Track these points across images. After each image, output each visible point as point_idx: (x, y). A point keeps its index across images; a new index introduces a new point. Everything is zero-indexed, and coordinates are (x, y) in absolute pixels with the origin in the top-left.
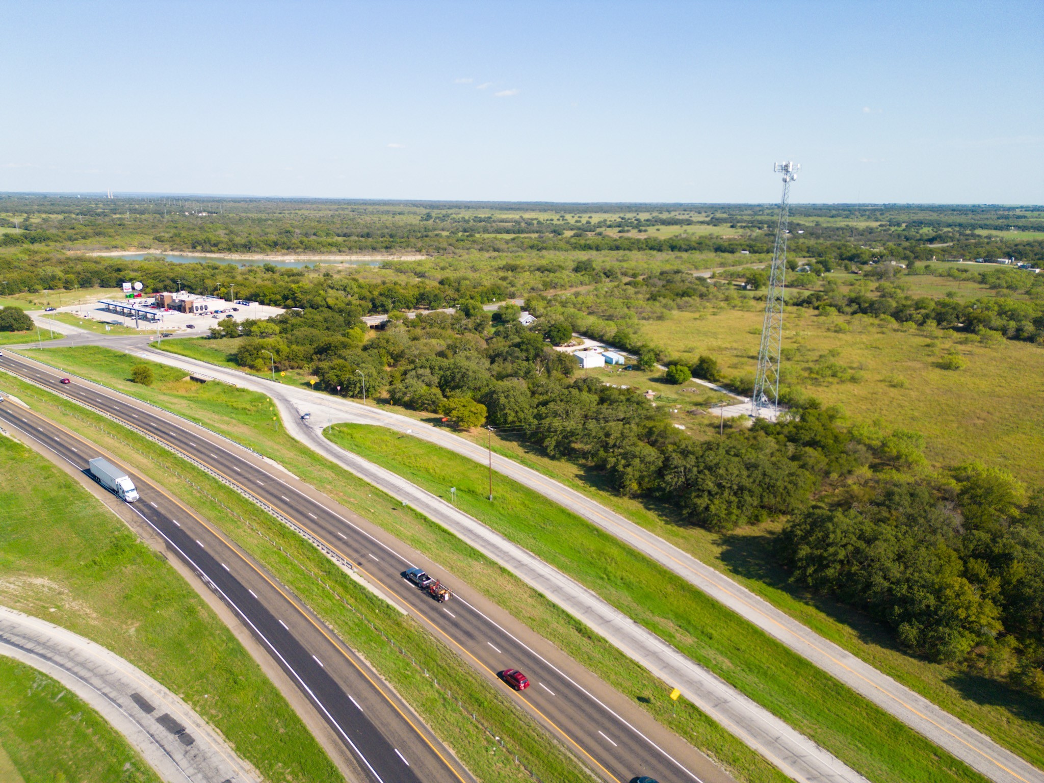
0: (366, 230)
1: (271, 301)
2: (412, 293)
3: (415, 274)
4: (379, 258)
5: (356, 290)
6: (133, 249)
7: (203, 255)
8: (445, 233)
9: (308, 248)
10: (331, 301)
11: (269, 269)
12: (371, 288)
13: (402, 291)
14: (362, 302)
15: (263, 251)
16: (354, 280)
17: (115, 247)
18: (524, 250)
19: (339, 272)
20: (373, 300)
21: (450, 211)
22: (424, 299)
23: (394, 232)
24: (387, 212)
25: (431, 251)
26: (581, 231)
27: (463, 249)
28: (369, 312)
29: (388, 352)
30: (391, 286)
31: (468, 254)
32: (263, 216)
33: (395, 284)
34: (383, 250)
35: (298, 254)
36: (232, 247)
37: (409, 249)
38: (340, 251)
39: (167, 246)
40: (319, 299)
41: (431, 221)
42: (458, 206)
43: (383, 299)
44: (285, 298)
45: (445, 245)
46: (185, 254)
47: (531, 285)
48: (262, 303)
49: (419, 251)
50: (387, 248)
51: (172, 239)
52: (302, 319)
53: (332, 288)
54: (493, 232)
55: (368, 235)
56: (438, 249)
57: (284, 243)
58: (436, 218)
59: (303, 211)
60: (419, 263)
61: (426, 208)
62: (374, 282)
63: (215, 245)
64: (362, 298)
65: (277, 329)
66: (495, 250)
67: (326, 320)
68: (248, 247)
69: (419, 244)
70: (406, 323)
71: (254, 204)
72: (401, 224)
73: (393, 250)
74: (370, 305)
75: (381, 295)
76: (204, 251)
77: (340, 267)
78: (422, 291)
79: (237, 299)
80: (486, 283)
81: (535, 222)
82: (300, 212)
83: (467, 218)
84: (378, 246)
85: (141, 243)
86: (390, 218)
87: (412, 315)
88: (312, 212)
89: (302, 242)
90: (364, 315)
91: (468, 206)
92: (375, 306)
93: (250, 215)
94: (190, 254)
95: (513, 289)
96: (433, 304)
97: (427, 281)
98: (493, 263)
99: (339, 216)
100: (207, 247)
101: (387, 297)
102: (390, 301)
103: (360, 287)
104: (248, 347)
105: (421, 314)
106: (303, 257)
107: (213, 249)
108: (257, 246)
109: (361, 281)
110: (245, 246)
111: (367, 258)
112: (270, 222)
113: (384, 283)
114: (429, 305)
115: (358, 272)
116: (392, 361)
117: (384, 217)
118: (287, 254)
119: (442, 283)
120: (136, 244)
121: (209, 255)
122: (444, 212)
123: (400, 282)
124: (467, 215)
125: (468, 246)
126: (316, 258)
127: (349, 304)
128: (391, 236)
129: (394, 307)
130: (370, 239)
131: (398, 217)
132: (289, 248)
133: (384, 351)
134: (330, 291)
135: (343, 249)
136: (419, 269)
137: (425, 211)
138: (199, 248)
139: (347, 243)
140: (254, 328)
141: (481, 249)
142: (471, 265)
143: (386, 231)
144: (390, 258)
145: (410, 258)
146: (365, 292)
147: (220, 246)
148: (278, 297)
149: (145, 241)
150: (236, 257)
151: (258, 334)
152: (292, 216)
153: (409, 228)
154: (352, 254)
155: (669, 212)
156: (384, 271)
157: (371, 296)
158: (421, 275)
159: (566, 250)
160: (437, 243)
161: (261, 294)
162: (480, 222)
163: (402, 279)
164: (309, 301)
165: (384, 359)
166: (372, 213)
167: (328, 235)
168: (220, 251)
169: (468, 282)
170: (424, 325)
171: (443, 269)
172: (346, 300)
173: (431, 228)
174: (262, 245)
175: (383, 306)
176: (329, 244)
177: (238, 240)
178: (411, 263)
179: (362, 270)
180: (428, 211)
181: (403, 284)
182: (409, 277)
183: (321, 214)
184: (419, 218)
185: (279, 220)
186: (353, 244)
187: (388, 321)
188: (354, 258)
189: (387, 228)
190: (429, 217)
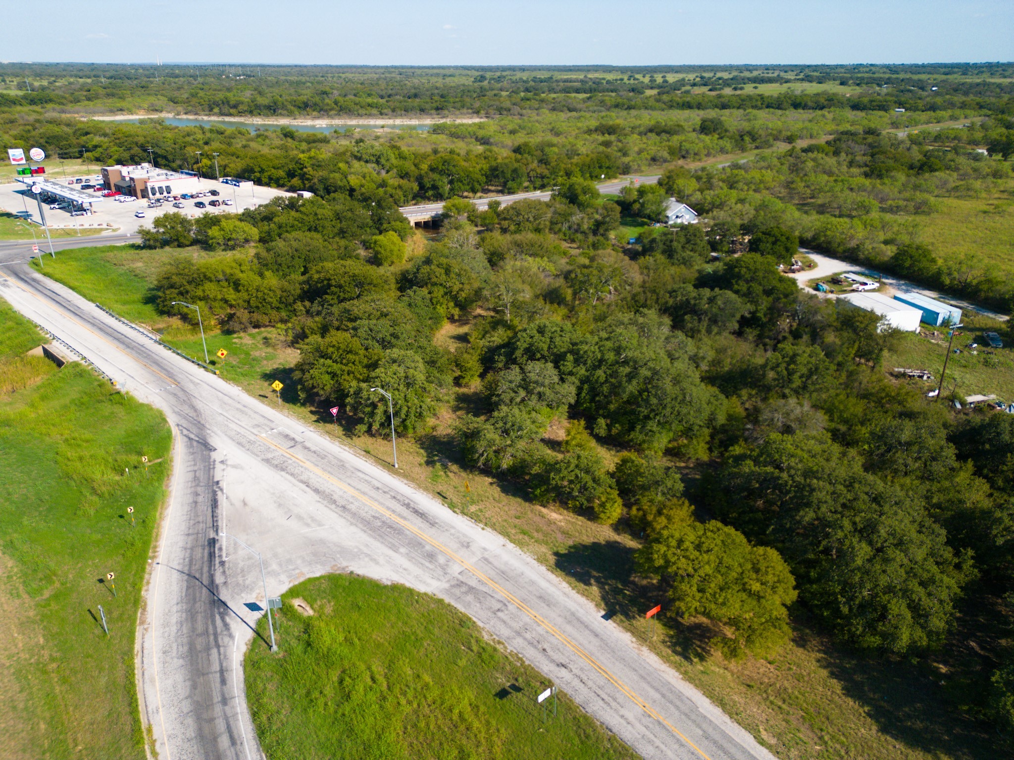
0: (413, 91)
1: (270, 179)
2: (478, 167)
3: (477, 139)
4: (428, 121)
5: (394, 161)
6: (142, 112)
7: (220, 119)
8: (504, 94)
9: (343, 110)
10: (354, 181)
11: (288, 134)
12: (418, 158)
13: (463, 163)
14: (404, 182)
15: (290, 114)
16: (394, 147)
17: (121, 110)
18: (608, 110)
19: (377, 138)
20: (420, 179)
21: (504, 74)
22: (497, 176)
23: (445, 92)
24: (437, 75)
25: (491, 111)
26: (665, 88)
27: (530, 108)
28: (414, 198)
29: (448, 293)
30: (447, 156)
31: (538, 115)
32: (303, 79)
33: (452, 152)
34: (433, 112)
35: (332, 117)
36: (254, 109)
37: (465, 111)
38: (381, 114)
39: (180, 109)
40: (337, 176)
41: (486, 83)
42: (512, 69)
43: (436, 176)
44: (291, 175)
45: (507, 104)
46: (200, 118)
47: (652, 153)
48: (258, 182)
49: (477, 112)
50: (437, 109)
51: (187, 102)
52: (297, 215)
53: (359, 159)
54: (561, 91)
55: (415, 96)
56: (500, 110)
57: (316, 104)
58: (491, 79)
59: (347, 75)
60: (480, 126)
61: (478, 71)
62: (422, 150)
63: (235, 107)
64: (404, 175)
65: (254, 232)
66: (570, 110)
67: (338, 217)
68: (273, 109)
69: (477, 104)
70: (474, 218)
71: (298, 69)
72: (453, 84)
73: (446, 112)
74: (416, 187)
75: (432, 169)
76: (222, 114)
77: (379, 131)
78: (494, 164)
79: (226, 175)
80: (583, 150)
81: (604, 82)
82: (343, 76)
83: (525, 78)
84: (427, 106)
85: (152, 105)
86: (440, 80)
87: (482, 204)
88: (357, 75)
89: (336, 103)
90: (406, 203)
91: (523, 69)
92: (422, 187)
93: (289, 78)
94: (206, 118)
95: (626, 160)
96: (510, 184)
97: (495, 149)
98: (579, 125)
99: (385, 79)
100: (226, 109)
101: (442, 173)
102: (446, 181)
103: (402, 157)
104: (175, 279)
105: (498, 204)
106: (337, 122)
107: (232, 111)
108: (284, 107)
109: (404, 149)
110: (268, 107)
111: (414, 122)
112: (309, 84)
113: (435, 152)
114: (505, 184)
115: (401, 138)
116: (456, 312)
117: (433, 80)
118: (318, 118)
119: (517, 150)
120: (146, 106)
121: (227, 119)
122: (498, 74)
123: (457, 150)
124: (525, 76)
125: (536, 106)
126: (353, 122)
127: (383, 184)
128: (442, 96)
129: (452, 190)
130: (418, 100)
131: (448, 80)
132: (322, 110)
133: (439, 292)
134: (356, 164)
135: (385, 111)
136: (481, 133)
137: (477, 74)
138: (216, 110)
139: (390, 104)
140: (214, 232)
141: (554, 109)
142: (550, 127)
143: (436, 91)
144: (442, 121)
145: (468, 121)
146: (409, 166)
147: (241, 107)
148: (281, 173)
149: (157, 102)
150: (258, 121)
151: (221, 241)
152: (335, 79)
153: (462, 88)
154: (396, 117)
155: (751, 71)
156: (435, 136)
157: (417, 172)
158: (484, 141)
159: (663, 110)
160: (497, 103)
161: (257, 169)
162: (541, 82)
163: (460, 146)
164: (322, 180)
165: (441, 310)
166: (421, 76)
167: (369, 95)
168: (240, 114)
169: (555, 149)
170: (505, 224)
171: (513, 132)
172: (379, 179)
173: (487, 88)
174: (290, 107)
175: (434, 187)
176: (369, 105)
177: (261, 100)
178: (470, 125)
179: (407, 135)
180: (480, 73)
181: (463, 153)
182: (468, 144)
183: (366, 77)
184: (473, 79)
185: (319, 83)
186: (398, 104)
187: (445, 216)
188: (398, 122)
189: (437, 88)
190: (483, 78)
